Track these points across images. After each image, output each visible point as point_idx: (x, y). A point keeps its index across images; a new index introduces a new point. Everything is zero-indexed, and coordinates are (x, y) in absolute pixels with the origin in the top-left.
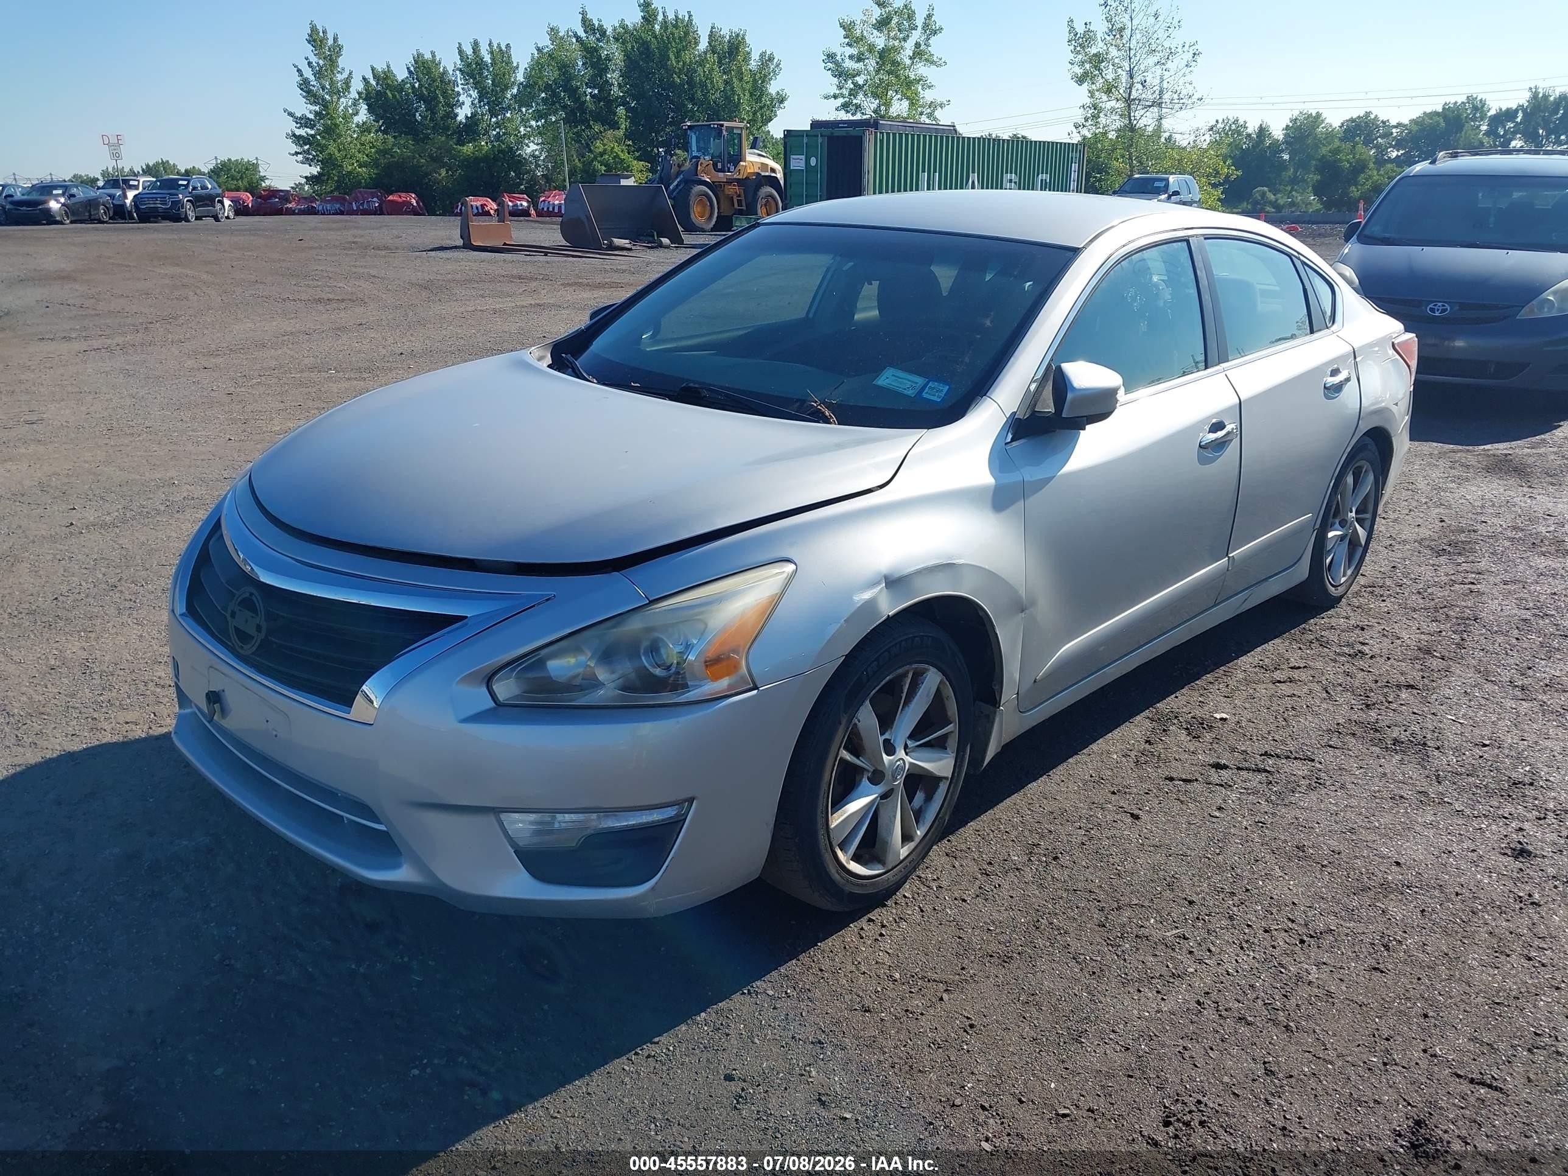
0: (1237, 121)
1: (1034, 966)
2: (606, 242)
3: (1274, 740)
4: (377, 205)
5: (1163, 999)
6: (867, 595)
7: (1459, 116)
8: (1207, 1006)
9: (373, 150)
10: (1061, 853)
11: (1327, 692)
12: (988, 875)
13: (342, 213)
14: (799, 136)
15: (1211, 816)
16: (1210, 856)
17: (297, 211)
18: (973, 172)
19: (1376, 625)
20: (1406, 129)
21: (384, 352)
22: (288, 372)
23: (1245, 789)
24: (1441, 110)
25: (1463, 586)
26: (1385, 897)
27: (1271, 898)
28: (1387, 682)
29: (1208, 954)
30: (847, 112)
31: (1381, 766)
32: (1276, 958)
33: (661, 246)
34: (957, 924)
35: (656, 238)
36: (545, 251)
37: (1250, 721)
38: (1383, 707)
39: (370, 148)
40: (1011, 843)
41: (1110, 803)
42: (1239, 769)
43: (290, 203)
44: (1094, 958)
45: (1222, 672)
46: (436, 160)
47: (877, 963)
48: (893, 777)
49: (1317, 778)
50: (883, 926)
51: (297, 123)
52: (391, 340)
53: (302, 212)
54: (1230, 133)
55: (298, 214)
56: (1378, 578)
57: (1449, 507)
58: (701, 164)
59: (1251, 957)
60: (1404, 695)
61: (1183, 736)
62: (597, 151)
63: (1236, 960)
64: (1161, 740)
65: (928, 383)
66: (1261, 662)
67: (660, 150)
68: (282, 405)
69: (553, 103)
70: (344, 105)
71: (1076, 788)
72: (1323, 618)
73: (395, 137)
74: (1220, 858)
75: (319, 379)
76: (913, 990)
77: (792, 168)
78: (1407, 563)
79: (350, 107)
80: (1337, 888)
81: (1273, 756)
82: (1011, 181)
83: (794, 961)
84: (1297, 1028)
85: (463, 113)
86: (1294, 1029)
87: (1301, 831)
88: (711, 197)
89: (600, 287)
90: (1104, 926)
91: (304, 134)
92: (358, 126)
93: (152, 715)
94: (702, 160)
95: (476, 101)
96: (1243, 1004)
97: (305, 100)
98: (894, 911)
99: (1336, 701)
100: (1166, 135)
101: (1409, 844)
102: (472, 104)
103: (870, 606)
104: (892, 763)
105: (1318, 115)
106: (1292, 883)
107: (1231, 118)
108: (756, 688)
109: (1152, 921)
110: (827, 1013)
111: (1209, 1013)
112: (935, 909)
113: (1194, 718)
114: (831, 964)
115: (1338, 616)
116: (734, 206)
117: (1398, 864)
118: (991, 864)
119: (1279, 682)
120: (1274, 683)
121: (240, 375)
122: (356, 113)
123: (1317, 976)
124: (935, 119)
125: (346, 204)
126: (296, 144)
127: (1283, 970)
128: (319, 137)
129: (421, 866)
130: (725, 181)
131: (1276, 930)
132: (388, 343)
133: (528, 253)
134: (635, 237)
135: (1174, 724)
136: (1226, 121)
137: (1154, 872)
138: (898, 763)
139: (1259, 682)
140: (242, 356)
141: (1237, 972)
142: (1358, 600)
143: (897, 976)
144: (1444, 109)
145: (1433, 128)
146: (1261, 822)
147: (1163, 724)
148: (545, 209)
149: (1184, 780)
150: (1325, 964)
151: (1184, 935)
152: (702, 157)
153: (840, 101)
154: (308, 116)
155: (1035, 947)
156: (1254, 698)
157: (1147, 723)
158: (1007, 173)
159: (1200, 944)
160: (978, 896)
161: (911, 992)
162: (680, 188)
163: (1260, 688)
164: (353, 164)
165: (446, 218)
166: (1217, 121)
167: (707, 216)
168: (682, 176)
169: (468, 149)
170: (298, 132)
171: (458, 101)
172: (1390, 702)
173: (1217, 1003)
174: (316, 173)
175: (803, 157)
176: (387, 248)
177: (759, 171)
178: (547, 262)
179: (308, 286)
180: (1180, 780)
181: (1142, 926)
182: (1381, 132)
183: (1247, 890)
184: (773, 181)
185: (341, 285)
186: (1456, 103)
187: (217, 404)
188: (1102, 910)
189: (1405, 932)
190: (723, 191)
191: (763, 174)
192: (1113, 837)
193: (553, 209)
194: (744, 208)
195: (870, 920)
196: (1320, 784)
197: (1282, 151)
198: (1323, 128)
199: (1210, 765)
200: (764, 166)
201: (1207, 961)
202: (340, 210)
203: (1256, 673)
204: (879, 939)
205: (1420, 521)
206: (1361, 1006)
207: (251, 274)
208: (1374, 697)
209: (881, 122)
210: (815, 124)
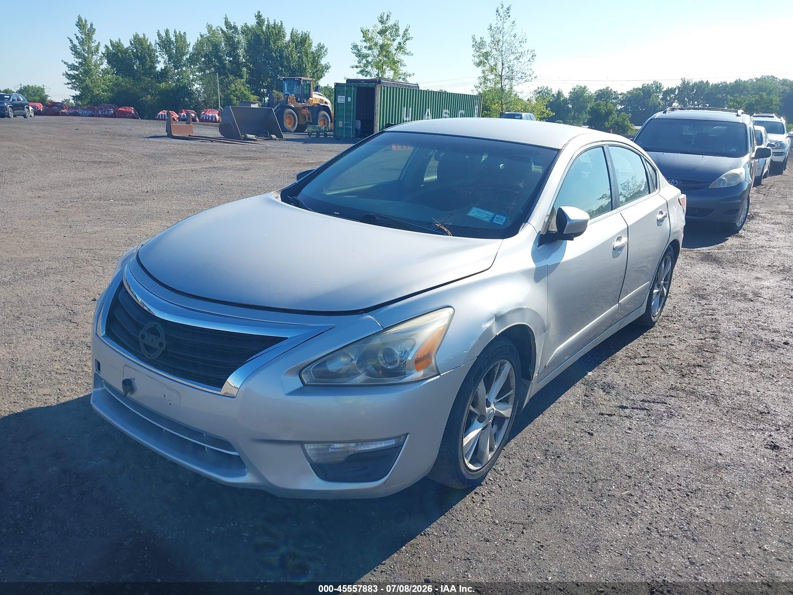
0: (548, 88)
1: (563, 513)
2: (243, 136)
3: (645, 393)
4: (112, 112)
5: (630, 527)
6: (488, 325)
7: (649, 90)
8: (652, 531)
9: (110, 83)
10: (561, 454)
11: (662, 369)
12: (528, 467)
13: (93, 116)
14: (343, 86)
15: (626, 433)
16: (631, 453)
17: (67, 114)
18: (428, 108)
19: (675, 335)
20: (625, 96)
21: (137, 190)
22: (87, 200)
23: (639, 418)
24: (641, 87)
25: (708, 316)
26: (720, 471)
27: (667, 473)
28: (688, 364)
29: (645, 503)
30: (363, 75)
31: (698, 406)
32: (678, 504)
33: (271, 139)
34: (520, 493)
35: (268, 135)
36: (212, 140)
37: (630, 384)
38: (690, 376)
39: (109, 82)
40: (535, 450)
41: (577, 427)
42: (633, 408)
43: (64, 110)
44: (591, 508)
45: (611, 360)
46: (145, 90)
47: (485, 515)
48: (489, 418)
49: (670, 412)
50: (483, 496)
51: (69, 68)
52: (139, 184)
53: (70, 115)
54: (544, 94)
55: (67, 116)
56: (668, 312)
57: (690, 278)
58: (290, 98)
59: (666, 504)
60: (698, 370)
61: (601, 392)
62: (232, 89)
63: (659, 506)
64: (592, 394)
65: (495, 215)
66: (627, 355)
67: (264, 90)
68: (88, 218)
69: (209, 64)
70: (95, 59)
71: (558, 420)
72: (650, 332)
73: (122, 77)
74: (637, 453)
75: (105, 205)
76: (507, 529)
77: (338, 102)
78: (679, 305)
79: (99, 60)
80: (696, 468)
81: (647, 402)
82: (446, 113)
83: (443, 517)
84: (699, 540)
85: (160, 67)
86: (698, 540)
87: (671, 439)
88: (295, 116)
89: (245, 159)
90: (591, 491)
91: (73, 74)
92: (102, 70)
93: (58, 390)
94: (290, 96)
95: (167, 61)
96: (669, 528)
97: (73, 56)
98: (486, 488)
99: (667, 373)
100: (515, 93)
101: (722, 444)
102: (165, 62)
103: (489, 330)
104: (489, 411)
105: (585, 87)
106: (674, 465)
107: (544, 86)
108: (439, 374)
109: (614, 487)
110: (467, 543)
111: (654, 534)
112: (507, 486)
113: (604, 383)
114: (462, 517)
115: (656, 331)
116: (306, 120)
117: (721, 454)
118: (528, 461)
119: (639, 364)
120: (636, 365)
121: (59, 201)
122: (102, 64)
123: (699, 512)
124: (406, 80)
125: (96, 111)
126: (68, 79)
127: (683, 510)
128: (81, 76)
129: (257, 473)
130: (302, 107)
131: (674, 490)
132: (138, 186)
133: (202, 141)
134: (258, 134)
135: (596, 386)
136: (542, 88)
137: (607, 462)
138: (492, 411)
139: (629, 364)
140: (58, 191)
141: (662, 512)
142: (663, 323)
143: (497, 522)
144: (643, 87)
145: (638, 95)
146: (651, 435)
147: (590, 385)
148: (204, 118)
149: (608, 415)
150: (701, 506)
151: (631, 494)
152: (290, 95)
153: (359, 70)
154: (75, 64)
155: (561, 503)
156: (629, 373)
157: (583, 386)
158: (444, 109)
159: (640, 498)
160: (526, 478)
161: (506, 530)
162: (279, 109)
163: (631, 367)
164: (99, 90)
165: (152, 121)
166: (538, 88)
167: (292, 124)
168: (279, 104)
169: (163, 85)
170: (69, 73)
171: (157, 60)
172: (693, 374)
173: (657, 528)
174: (79, 94)
175: (344, 97)
176: (126, 136)
177: (319, 103)
178: (214, 146)
179: (86, 154)
180: (606, 415)
181: (609, 490)
182: (613, 96)
183: (654, 470)
184: (326, 109)
185: (104, 154)
186: (648, 84)
187: (51, 217)
188: (588, 482)
189: (734, 488)
190: (301, 112)
191: (321, 104)
192: (583, 444)
193: (209, 118)
194: (311, 121)
195: (476, 493)
196: (673, 415)
197: (569, 103)
198: (587, 93)
199: (619, 407)
200: (322, 101)
201: (646, 507)
202: (92, 114)
203: (626, 360)
204: (483, 502)
205: (680, 285)
206: (724, 527)
207: (52, 147)
208: (685, 371)
209: (382, 81)
210: (349, 81)
